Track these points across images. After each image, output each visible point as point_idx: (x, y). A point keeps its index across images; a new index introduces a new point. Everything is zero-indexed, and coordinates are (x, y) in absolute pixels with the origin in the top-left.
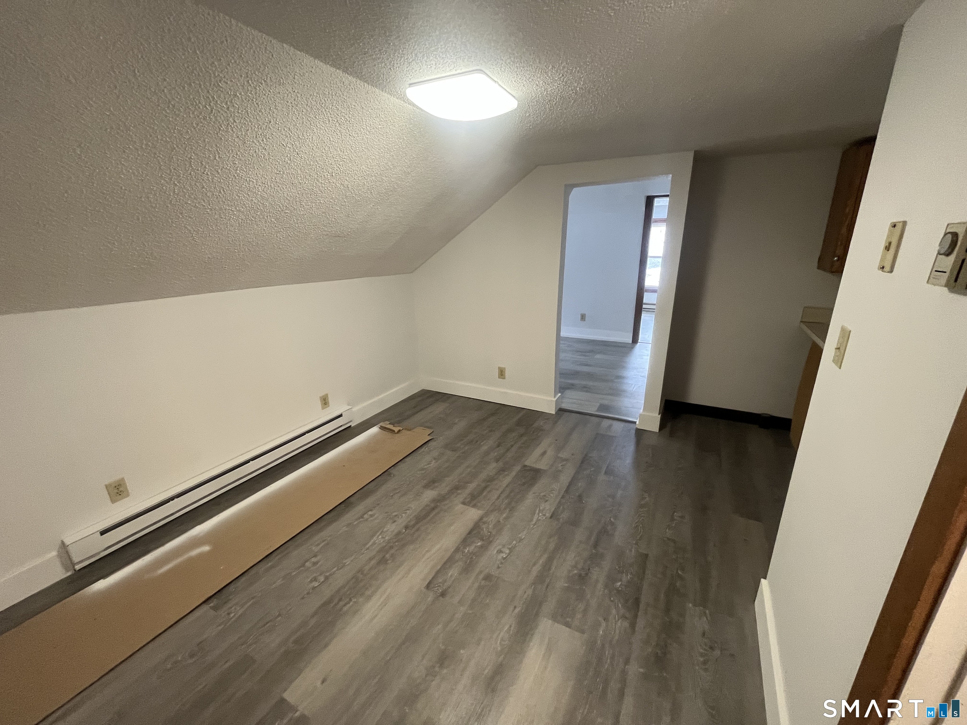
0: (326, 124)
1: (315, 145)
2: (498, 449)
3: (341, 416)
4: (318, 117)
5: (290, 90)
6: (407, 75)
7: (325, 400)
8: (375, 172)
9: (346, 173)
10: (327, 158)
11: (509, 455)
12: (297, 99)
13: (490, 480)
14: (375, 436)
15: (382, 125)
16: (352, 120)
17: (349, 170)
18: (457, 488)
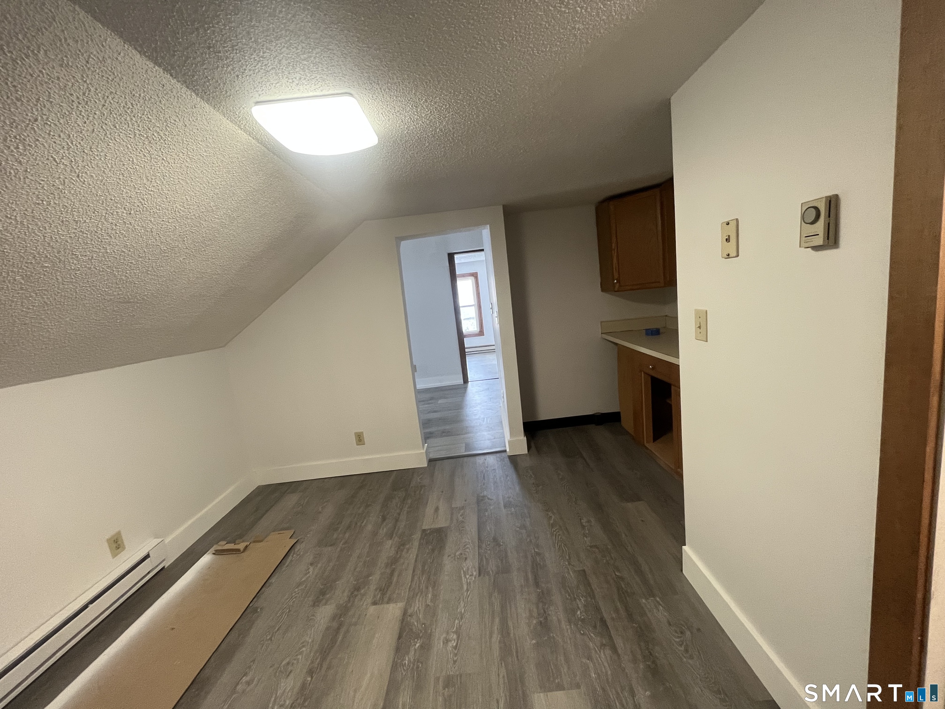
0: (129, 139)
1: (108, 167)
2: (385, 524)
3: (147, 556)
4: (119, 126)
5: (78, 76)
6: (257, 89)
7: (116, 541)
8: (192, 214)
9: (152, 211)
10: (125, 188)
11: (402, 525)
12: (88, 94)
13: (394, 561)
14: (209, 567)
15: (208, 152)
16: (169, 139)
17: (156, 208)
18: (357, 588)
